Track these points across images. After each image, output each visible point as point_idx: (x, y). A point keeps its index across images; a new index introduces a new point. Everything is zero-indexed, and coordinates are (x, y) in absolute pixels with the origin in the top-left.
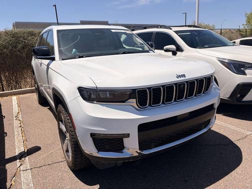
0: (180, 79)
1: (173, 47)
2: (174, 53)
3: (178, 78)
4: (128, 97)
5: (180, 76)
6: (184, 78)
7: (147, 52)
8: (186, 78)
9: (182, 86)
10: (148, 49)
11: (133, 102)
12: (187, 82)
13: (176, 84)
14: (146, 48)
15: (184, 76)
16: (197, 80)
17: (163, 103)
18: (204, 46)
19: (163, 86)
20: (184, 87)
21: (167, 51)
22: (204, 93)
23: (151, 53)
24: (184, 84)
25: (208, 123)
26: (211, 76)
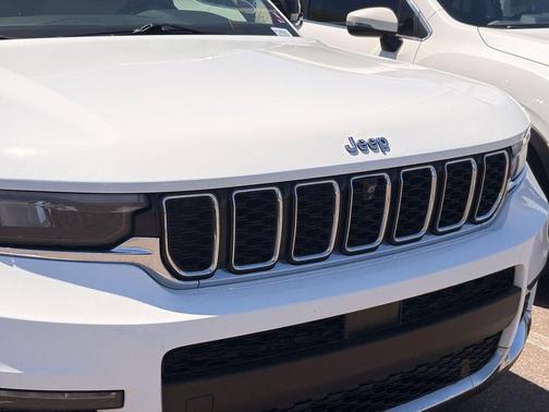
0: (361, 157)
1: (385, 16)
2: (390, 44)
3: (352, 152)
4: (124, 228)
5: (363, 146)
6: (379, 156)
7: (265, 30)
8: (389, 155)
9: (372, 189)
10: (269, 21)
11: (147, 249)
12: (393, 172)
13: (343, 179)
14: (263, 15)
15: (380, 144)
16: (438, 164)
17: (285, 258)
18: (518, 18)
19: (286, 186)
20: (381, 192)
21: (359, 30)
22: (471, 220)
23: (282, 37)
24: (382, 181)
25: (489, 347)
26: (509, 149)
